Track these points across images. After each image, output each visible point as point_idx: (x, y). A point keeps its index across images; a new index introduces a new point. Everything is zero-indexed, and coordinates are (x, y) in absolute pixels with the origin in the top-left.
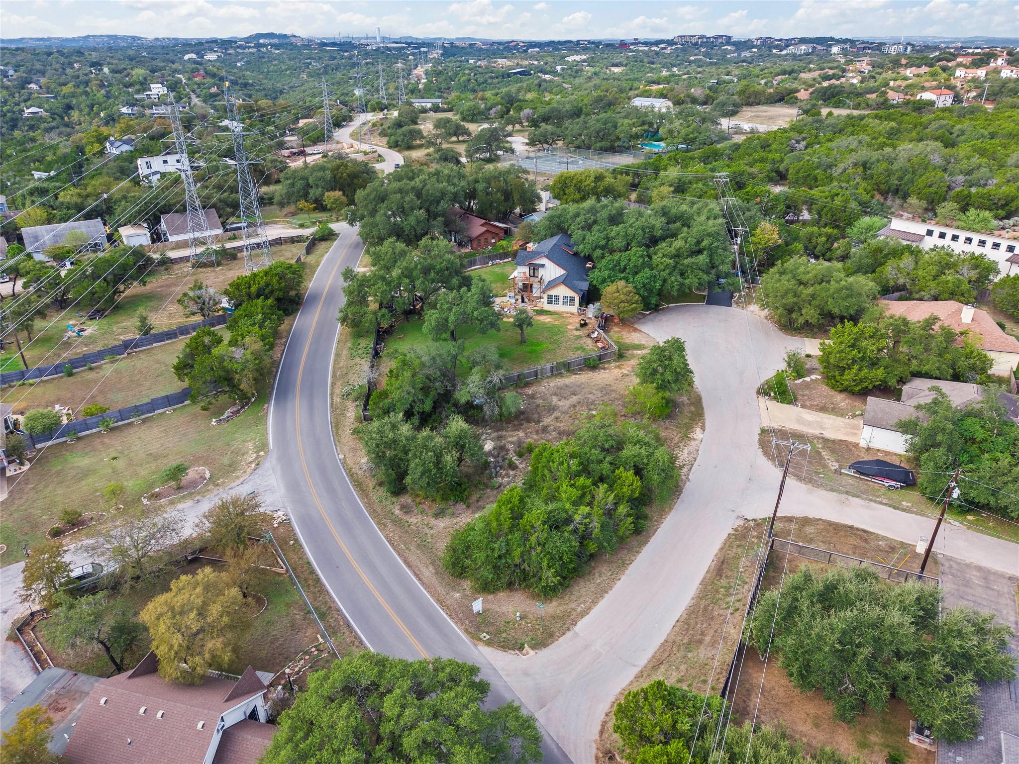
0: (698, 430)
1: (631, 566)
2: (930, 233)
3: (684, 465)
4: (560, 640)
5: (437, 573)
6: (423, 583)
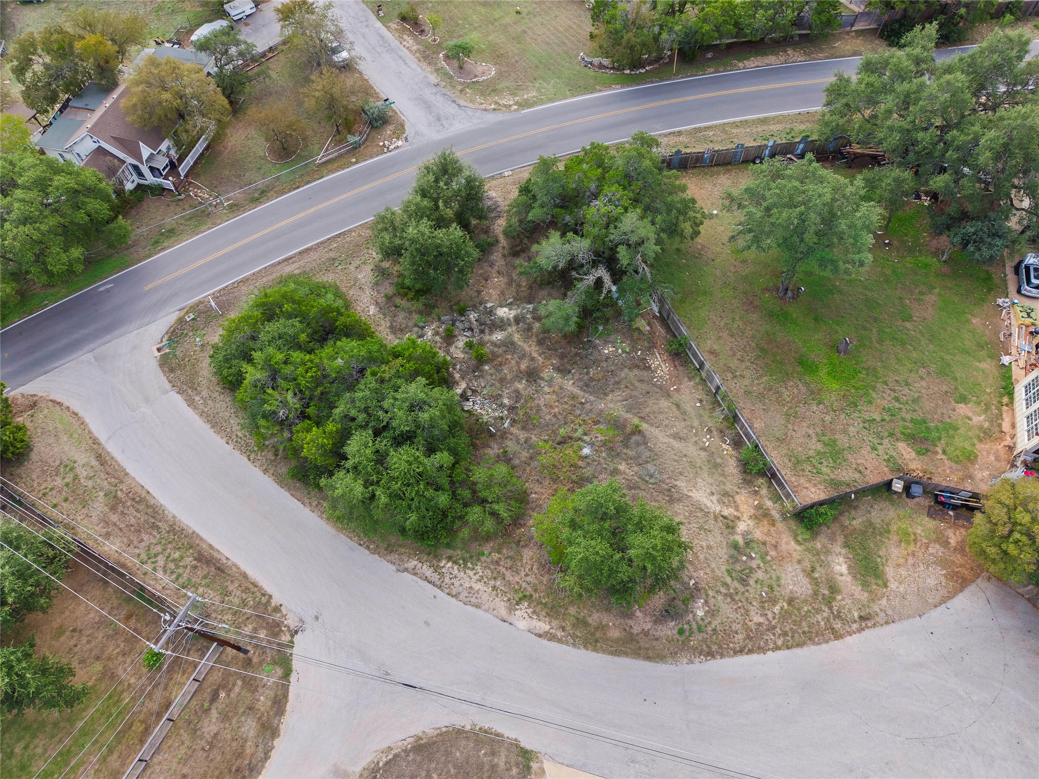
4: (164, 378)
6: (273, 265)
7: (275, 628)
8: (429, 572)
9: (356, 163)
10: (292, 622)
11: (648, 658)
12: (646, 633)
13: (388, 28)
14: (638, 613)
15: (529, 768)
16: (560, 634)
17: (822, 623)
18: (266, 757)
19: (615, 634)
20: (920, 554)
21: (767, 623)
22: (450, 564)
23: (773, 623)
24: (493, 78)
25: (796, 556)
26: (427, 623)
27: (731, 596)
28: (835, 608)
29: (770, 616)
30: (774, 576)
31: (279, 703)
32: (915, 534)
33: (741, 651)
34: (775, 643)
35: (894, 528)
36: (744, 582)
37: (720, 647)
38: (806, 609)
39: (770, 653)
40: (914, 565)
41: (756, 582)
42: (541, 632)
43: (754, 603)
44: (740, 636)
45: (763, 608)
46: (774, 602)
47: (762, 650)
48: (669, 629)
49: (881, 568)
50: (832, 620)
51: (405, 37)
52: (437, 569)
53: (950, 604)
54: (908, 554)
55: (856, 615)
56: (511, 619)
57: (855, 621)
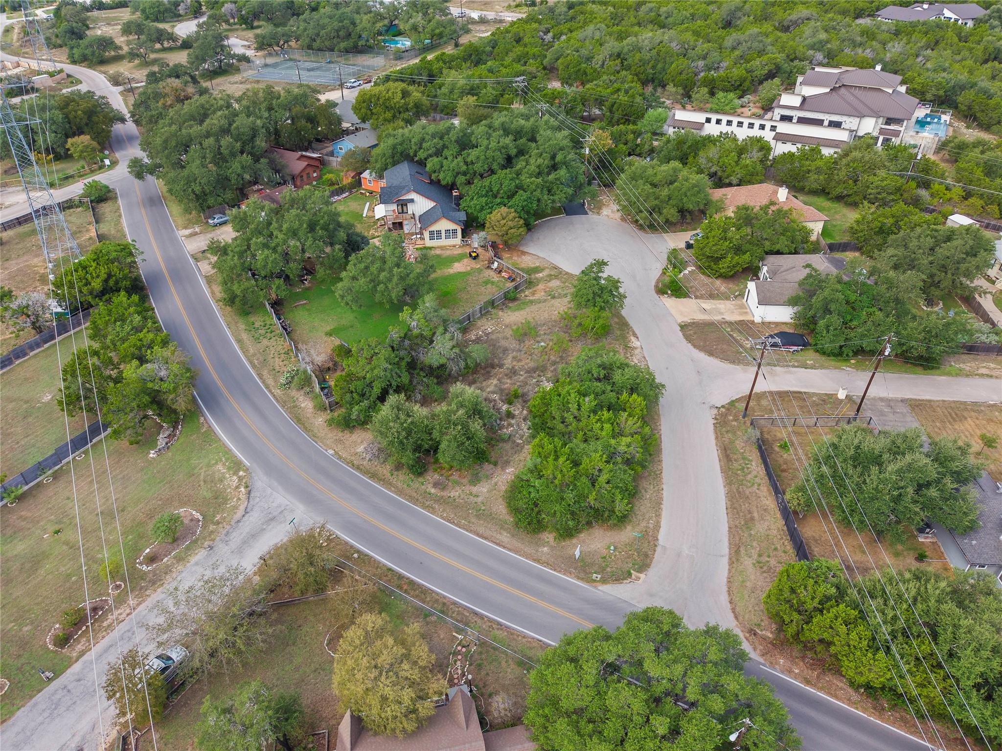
0: (633, 339)
1: (663, 474)
2: (708, 120)
4: (656, 556)
5: (513, 536)
6: (510, 550)
9: (358, 551)
10: (715, 411)
15: (685, 325)
16: (631, 333)
42: (635, 338)
49: (533, 267)
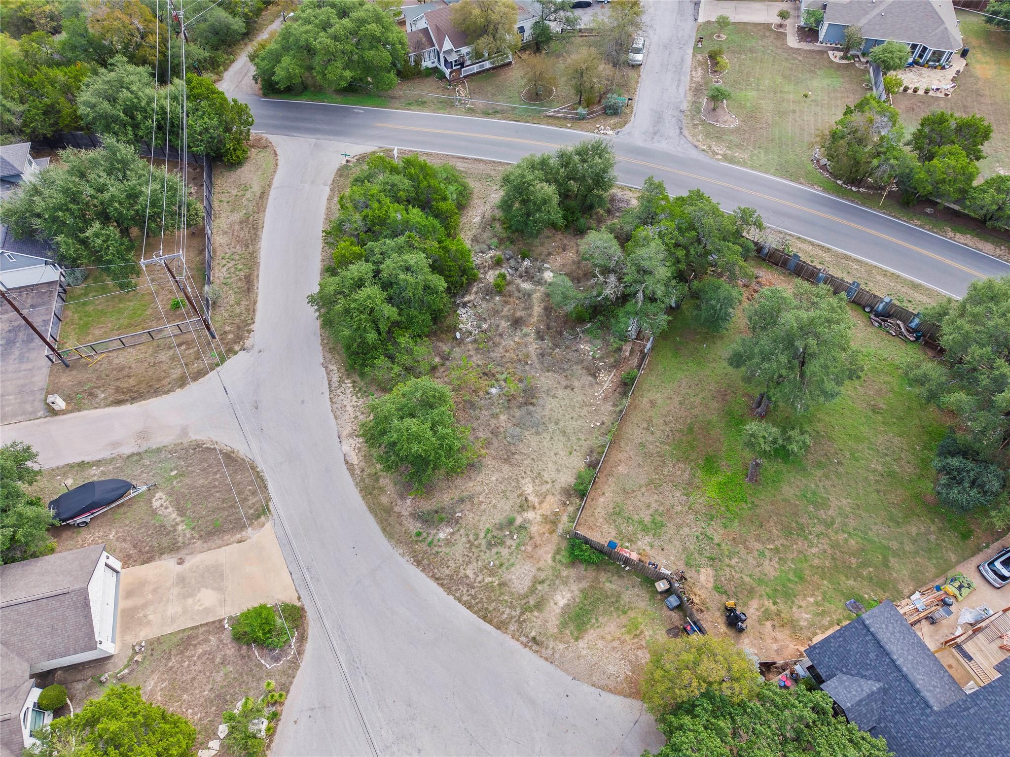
3: (340, 386)
7: (239, 338)
8: (335, 378)
9: (569, 128)
10: (248, 343)
11: (384, 530)
12: (399, 515)
13: (694, 56)
14: (409, 501)
15: (259, 517)
16: (358, 472)
17: (505, 616)
18: (167, 393)
19: (384, 500)
20: (628, 648)
21: (472, 580)
22: (350, 385)
23: (475, 585)
24: (729, 130)
25: (541, 564)
26: (303, 402)
27: (472, 545)
28: (525, 617)
29: (479, 579)
30: (511, 561)
31: (199, 375)
32: (642, 632)
33: (437, 579)
34: (461, 596)
35: (632, 614)
36: (490, 546)
37: (429, 565)
38: (506, 598)
39: (451, 597)
40: (614, 648)
41: (497, 553)
42: (350, 461)
43: (480, 563)
44: (447, 572)
45: (481, 570)
46: (492, 573)
47: (449, 591)
48: (414, 526)
49: (588, 626)
50: (513, 620)
51: (699, 69)
52: (341, 381)
53: (603, 693)
54: (619, 638)
55: (533, 634)
56: (344, 441)
57: (527, 637)
